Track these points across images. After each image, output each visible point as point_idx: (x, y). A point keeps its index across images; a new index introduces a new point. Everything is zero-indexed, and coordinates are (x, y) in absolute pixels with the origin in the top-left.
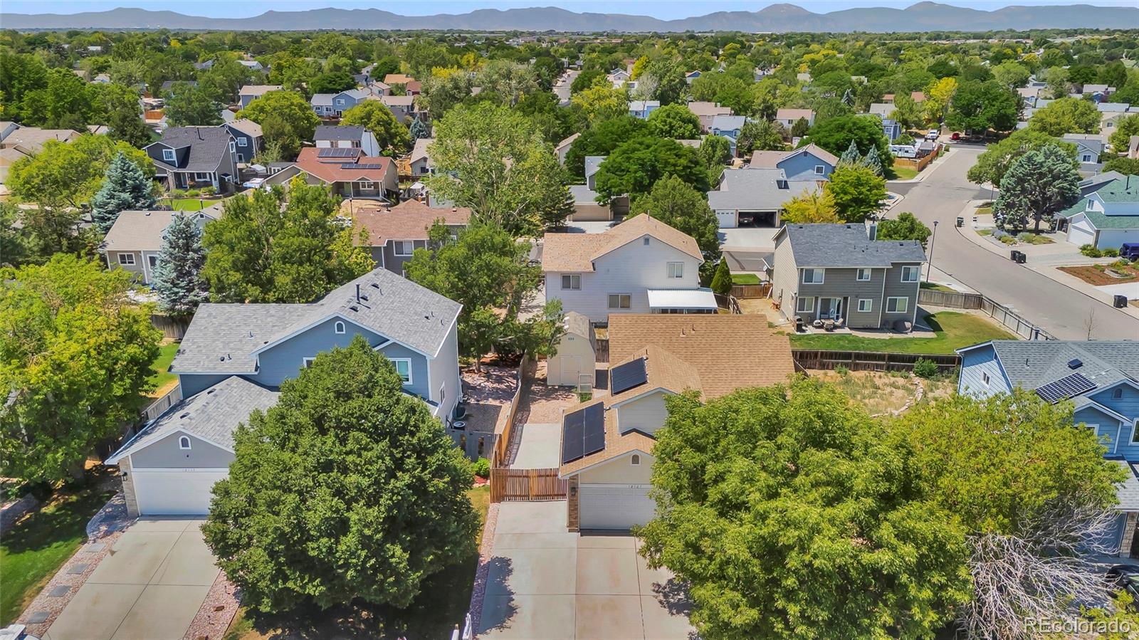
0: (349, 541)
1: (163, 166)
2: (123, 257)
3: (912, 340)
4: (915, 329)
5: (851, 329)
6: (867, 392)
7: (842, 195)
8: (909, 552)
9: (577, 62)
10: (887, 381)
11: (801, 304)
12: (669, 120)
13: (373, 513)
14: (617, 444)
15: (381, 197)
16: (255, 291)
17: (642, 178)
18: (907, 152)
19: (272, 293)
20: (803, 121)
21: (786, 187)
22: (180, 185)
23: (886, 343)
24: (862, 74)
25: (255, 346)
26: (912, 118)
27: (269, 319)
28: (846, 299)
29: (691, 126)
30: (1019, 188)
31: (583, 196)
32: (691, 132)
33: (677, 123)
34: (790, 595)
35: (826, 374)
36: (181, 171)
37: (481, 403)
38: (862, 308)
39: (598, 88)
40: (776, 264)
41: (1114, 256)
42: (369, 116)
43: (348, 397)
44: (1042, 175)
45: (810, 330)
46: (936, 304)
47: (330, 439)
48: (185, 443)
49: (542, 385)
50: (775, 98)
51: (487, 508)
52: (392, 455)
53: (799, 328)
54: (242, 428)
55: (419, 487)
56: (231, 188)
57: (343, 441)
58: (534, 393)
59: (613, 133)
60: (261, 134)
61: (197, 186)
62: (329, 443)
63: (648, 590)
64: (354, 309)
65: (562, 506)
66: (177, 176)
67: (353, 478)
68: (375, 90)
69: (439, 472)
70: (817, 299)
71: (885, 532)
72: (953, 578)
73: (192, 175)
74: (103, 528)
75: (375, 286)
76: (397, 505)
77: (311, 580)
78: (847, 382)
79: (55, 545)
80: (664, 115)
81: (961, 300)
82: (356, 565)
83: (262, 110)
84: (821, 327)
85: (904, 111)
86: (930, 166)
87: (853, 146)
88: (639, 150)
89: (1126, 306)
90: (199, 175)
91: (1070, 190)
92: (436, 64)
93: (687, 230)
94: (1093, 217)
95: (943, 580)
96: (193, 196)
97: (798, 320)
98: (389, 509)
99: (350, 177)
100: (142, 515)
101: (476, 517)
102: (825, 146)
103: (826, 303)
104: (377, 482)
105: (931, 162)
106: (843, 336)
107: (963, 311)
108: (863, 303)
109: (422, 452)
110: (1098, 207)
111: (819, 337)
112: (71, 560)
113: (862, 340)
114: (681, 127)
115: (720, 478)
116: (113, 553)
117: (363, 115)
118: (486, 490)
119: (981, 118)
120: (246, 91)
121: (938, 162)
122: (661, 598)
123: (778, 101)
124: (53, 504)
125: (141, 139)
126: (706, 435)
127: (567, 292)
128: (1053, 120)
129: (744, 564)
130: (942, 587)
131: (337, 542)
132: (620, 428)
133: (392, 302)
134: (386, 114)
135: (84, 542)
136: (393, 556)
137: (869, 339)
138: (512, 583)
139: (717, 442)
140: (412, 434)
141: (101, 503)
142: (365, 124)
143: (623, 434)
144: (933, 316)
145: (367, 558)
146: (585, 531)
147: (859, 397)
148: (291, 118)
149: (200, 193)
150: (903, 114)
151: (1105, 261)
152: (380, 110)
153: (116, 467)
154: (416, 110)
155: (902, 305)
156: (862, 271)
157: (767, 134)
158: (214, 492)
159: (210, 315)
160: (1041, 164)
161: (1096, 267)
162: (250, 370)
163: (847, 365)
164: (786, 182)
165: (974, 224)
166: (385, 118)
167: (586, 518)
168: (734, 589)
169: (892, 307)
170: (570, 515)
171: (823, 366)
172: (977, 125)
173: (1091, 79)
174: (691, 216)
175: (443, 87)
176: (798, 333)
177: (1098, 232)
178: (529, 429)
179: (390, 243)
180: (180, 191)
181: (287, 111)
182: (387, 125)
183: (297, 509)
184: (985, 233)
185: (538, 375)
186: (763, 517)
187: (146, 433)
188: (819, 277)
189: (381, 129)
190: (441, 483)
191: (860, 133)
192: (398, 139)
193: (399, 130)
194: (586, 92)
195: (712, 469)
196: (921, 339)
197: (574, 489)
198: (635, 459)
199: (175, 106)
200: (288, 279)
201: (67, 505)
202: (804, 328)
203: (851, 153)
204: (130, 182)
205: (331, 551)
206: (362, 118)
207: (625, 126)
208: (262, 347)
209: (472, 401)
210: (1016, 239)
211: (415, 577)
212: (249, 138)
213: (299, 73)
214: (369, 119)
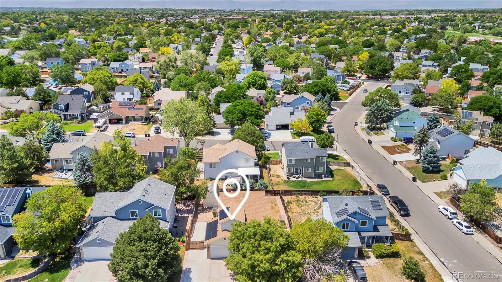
0: (149, 269)
1: (59, 112)
2: (56, 161)
3: (324, 181)
4: (325, 177)
5: (304, 177)
6: (303, 204)
7: (311, 119)
8: (284, 265)
9: (222, 31)
10: (310, 199)
11: (288, 170)
12: (255, 78)
13: (155, 262)
14: (221, 234)
15: (143, 121)
16: (111, 187)
17: (240, 116)
18: (346, 87)
19: (117, 187)
20: (308, 74)
21: (293, 114)
22: (66, 119)
23: (315, 183)
24: (337, 44)
25: (115, 206)
26: (351, 69)
27: (118, 197)
28: (303, 168)
29: (263, 80)
30: (373, 115)
31: (219, 119)
32: (263, 82)
33: (258, 79)
34: (258, 277)
35: (292, 198)
36: (66, 113)
37: (182, 215)
38: (308, 171)
39: (227, 62)
40: (282, 153)
41: (402, 141)
42: (136, 80)
43: (147, 231)
44: (381, 110)
45: (292, 179)
46: (335, 165)
47: (143, 242)
48: (99, 240)
49: (202, 207)
50: (299, 61)
51: (184, 252)
52: (159, 246)
53: (288, 178)
54: (117, 238)
55: (166, 254)
56: (86, 118)
57: (146, 243)
58: (199, 210)
59: (231, 91)
60: (93, 90)
61: (72, 119)
62: (143, 245)
63: (228, 275)
64: (144, 196)
65: (205, 251)
66: (65, 115)
67: (149, 253)
68: (136, 57)
69: (171, 250)
70: (293, 168)
71: (278, 261)
72: (298, 270)
73: (70, 115)
74: (75, 265)
75: (149, 185)
76: (160, 259)
77: (139, 279)
78: (298, 201)
79: (62, 271)
80: (253, 75)
81: (343, 164)
82: (151, 275)
83: (93, 79)
84: (295, 177)
85: (348, 66)
86: (354, 93)
87: (320, 93)
88: (239, 105)
89: (396, 164)
90: (73, 115)
91: (390, 115)
92: (162, 46)
93: (252, 143)
94: (395, 127)
95: (296, 271)
96: (71, 123)
97: (288, 175)
98: (159, 260)
99: (131, 114)
100: (86, 260)
101: (181, 259)
102: (311, 92)
103: (297, 169)
104: (155, 254)
105: (355, 91)
106: (301, 181)
107: (343, 168)
108: (308, 169)
109: (166, 244)
110: (397, 123)
111: (294, 181)
112: (69, 275)
113: (307, 182)
114: (259, 80)
115: (243, 247)
116: (80, 272)
117: (134, 80)
118: (184, 247)
119: (377, 70)
120: (82, 61)
121: (358, 91)
122: (231, 277)
123: (300, 62)
124: (58, 258)
125: (47, 97)
126: (240, 235)
127: (211, 169)
128: (401, 73)
129: (247, 270)
130: (295, 273)
131: (146, 270)
132: (221, 229)
133: (155, 191)
134: (143, 79)
135: (71, 270)
136: (160, 272)
137: (310, 181)
138: (191, 275)
139: (243, 237)
140: (164, 240)
141: (72, 257)
142: (135, 84)
143: (222, 231)
144: (333, 171)
145: (154, 273)
146: (212, 259)
147: (300, 206)
148: (105, 83)
149: (74, 121)
150: (348, 68)
151: (399, 143)
152: (141, 78)
153: (79, 248)
154: (154, 69)
155: (321, 169)
156: (307, 159)
157: (292, 83)
158: (110, 256)
159: (99, 196)
160: (380, 107)
161: (394, 146)
162: (114, 215)
163: (298, 194)
164: (293, 112)
165: (361, 125)
166: (143, 81)
167: (212, 255)
168: (245, 276)
169: (318, 170)
170: (208, 255)
171: (291, 195)
172: (375, 73)
173: (425, 46)
174: (254, 137)
175: (165, 61)
176: (287, 180)
177: (396, 133)
178: (197, 224)
179: (150, 153)
180: (66, 122)
181: (103, 79)
182: (143, 84)
183: (136, 263)
184: (363, 129)
185: (201, 203)
186: (251, 258)
187: (85, 237)
188: (293, 162)
189: (141, 86)
190: (172, 252)
191: (323, 87)
192: (148, 89)
193: (148, 85)
194: (223, 63)
195: (241, 245)
196: (326, 181)
197: (208, 248)
198: (225, 239)
199: (55, 74)
200: (122, 183)
201: (62, 258)
202: (289, 177)
203: (320, 96)
204: (56, 131)
205: (144, 272)
206: (134, 81)
207: (235, 88)
208: (117, 208)
209: (180, 215)
210: (372, 133)
211: (166, 277)
212: (89, 92)
213: (104, 51)
214: (136, 82)
